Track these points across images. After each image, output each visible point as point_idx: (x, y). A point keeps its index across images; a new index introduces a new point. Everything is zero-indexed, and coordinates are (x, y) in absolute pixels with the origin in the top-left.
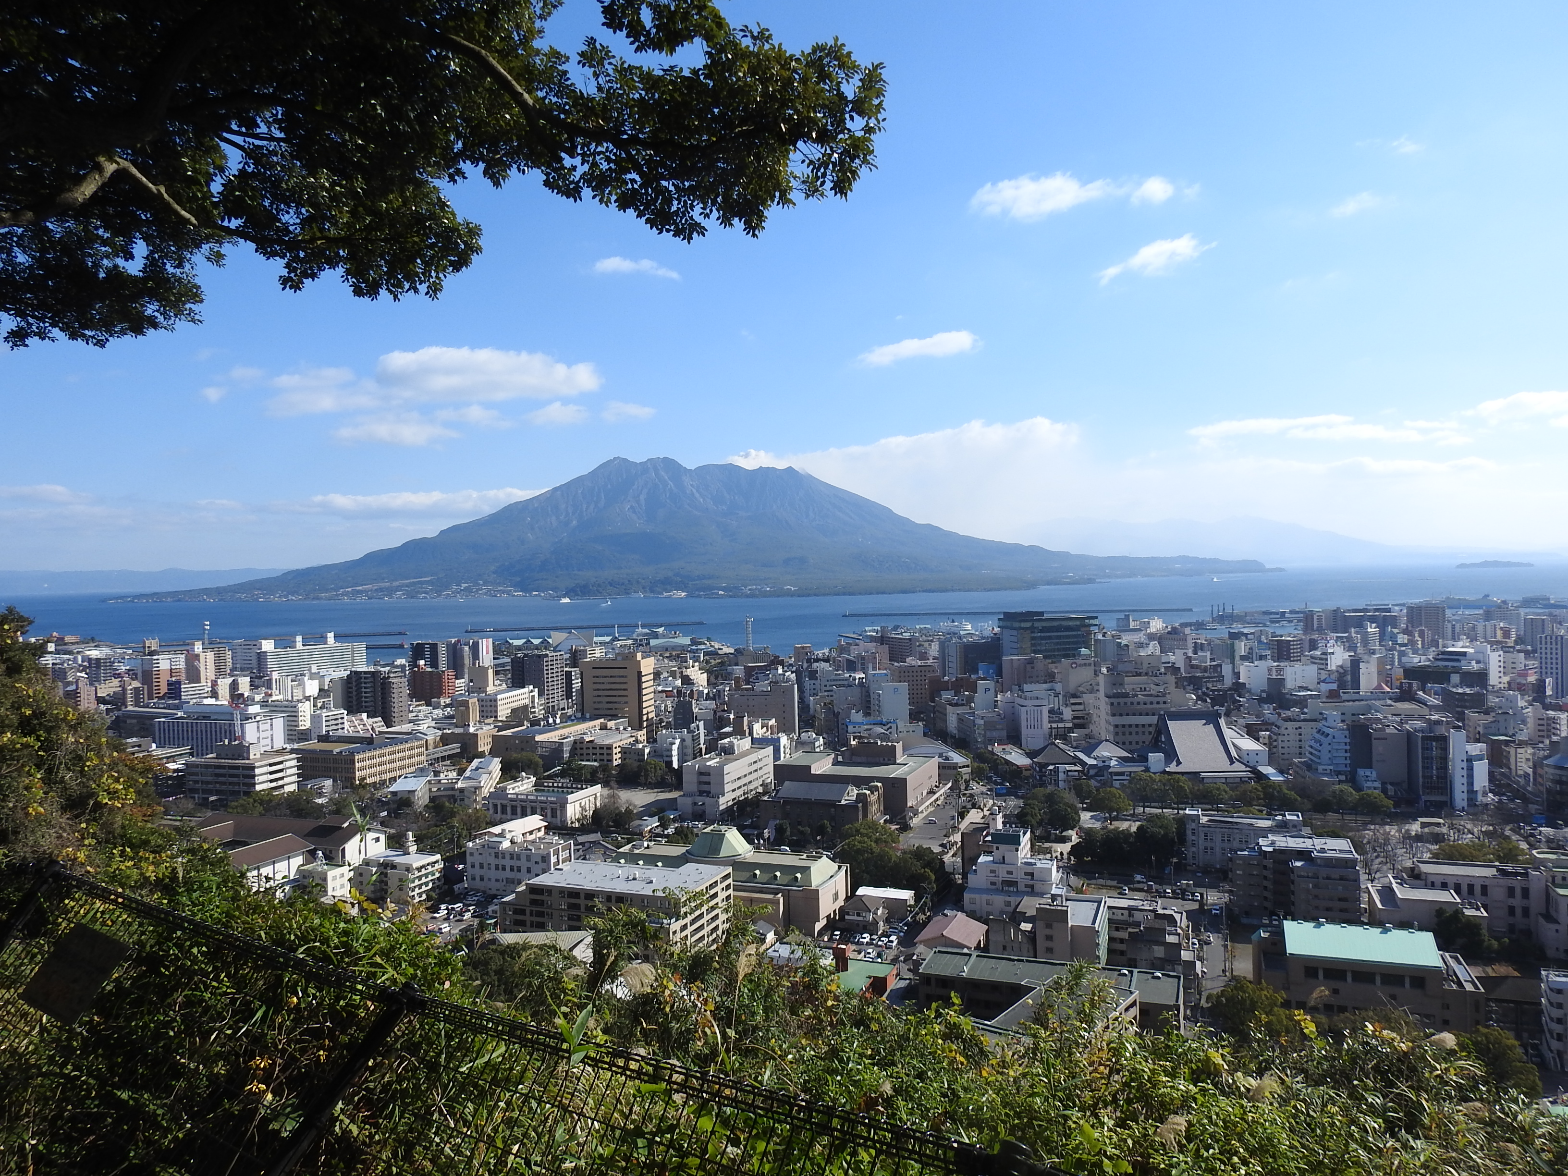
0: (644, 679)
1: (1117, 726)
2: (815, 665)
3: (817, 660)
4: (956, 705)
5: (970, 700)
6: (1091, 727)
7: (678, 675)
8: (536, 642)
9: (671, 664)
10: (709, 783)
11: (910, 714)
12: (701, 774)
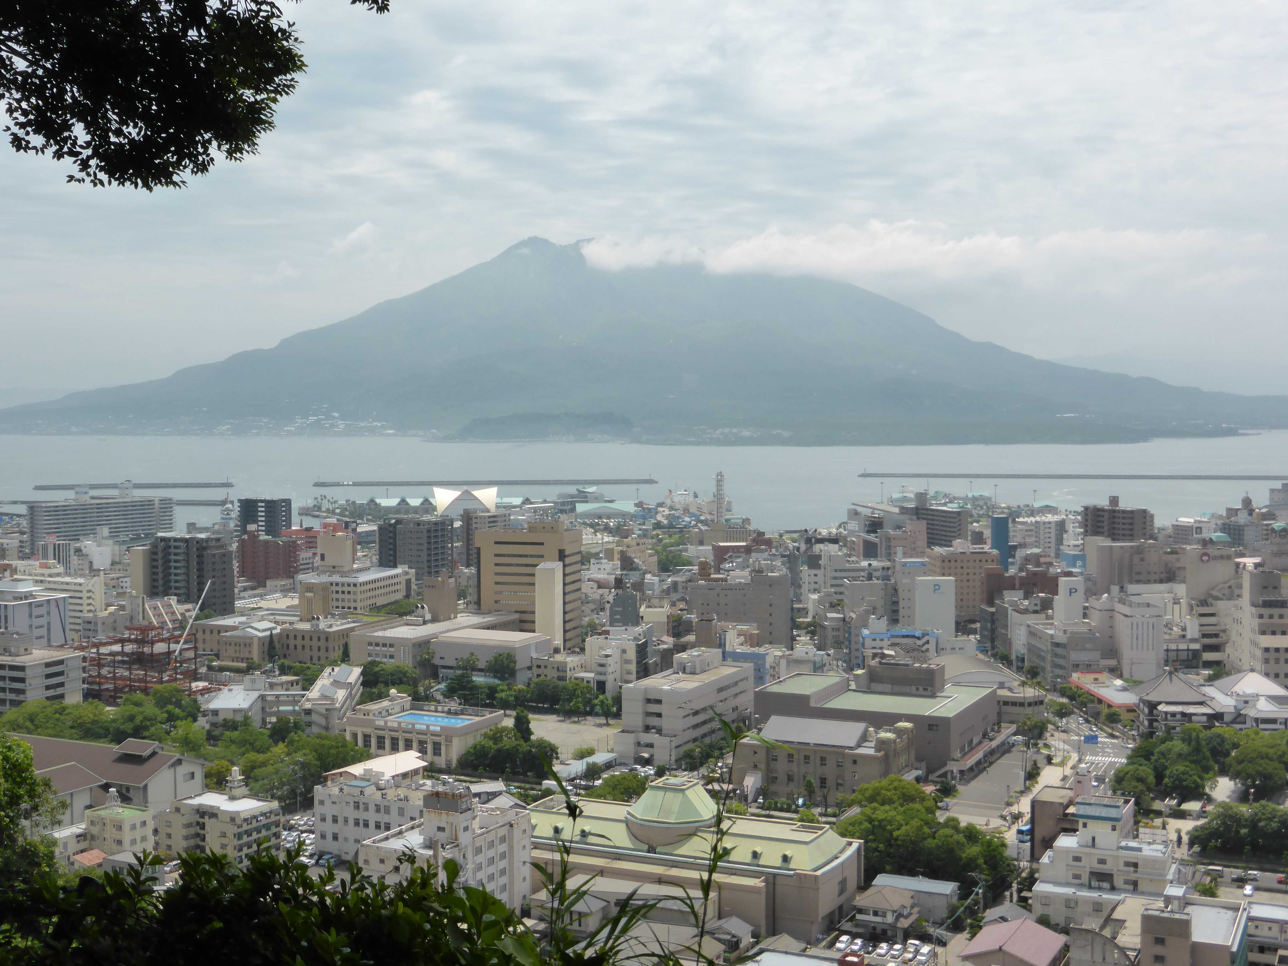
0: (567, 561)
1: (1267, 650)
2: (818, 548)
3: (821, 541)
4: (1025, 611)
5: (1046, 605)
6: (1229, 649)
7: (616, 556)
8: (415, 502)
9: (608, 539)
10: (659, 715)
11: (957, 624)
12: (649, 701)
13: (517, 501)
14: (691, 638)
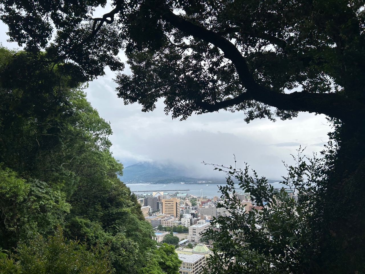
0: (177, 204)
7: (185, 203)
8: (149, 194)
9: (182, 200)
10: (195, 232)
12: (193, 229)
13: (167, 194)
14: (200, 218)
